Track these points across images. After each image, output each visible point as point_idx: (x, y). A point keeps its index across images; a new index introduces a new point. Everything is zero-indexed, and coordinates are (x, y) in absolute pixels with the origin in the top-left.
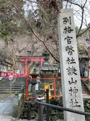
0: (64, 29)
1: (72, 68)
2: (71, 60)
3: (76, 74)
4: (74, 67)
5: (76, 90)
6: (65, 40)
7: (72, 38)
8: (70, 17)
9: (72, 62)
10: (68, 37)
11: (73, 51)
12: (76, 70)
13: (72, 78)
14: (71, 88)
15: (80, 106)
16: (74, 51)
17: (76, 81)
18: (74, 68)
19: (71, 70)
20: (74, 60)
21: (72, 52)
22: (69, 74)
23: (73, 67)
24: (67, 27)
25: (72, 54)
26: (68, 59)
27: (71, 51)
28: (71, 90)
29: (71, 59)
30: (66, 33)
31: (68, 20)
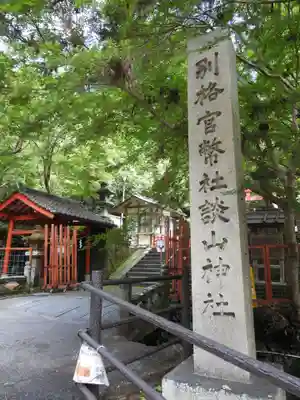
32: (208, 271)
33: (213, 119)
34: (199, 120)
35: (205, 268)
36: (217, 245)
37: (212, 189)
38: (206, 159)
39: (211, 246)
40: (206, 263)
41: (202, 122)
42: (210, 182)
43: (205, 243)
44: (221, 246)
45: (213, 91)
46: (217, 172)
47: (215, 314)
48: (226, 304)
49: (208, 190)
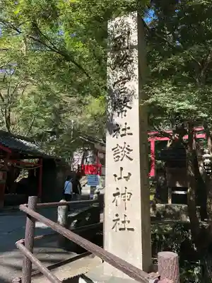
0: (115, 63)
1: (122, 145)
2: (123, 130)
3: (131, 159)
4: (127, 144)
5: (129, 195)
6: (114, 86)
7: (129, 79)
8: (129, 33)
9: (123, 132)
10: (121, 78)
11: (128, 110)
12: (132, 150)
13: (122, 169)
14: (117, 189)
15: (132, 230)
16: (131, 108)
17: (130, 174)
18: (129, 146)
19: (121, 150)
20: (129, 128)
21: (126, 111)
22: (117, 159)
23: (125, 143)
24: (121, 58)
25: (125, 116)
26: (116, 128)
27: (125, 108)
28: (118, 194)
29: (122, 126)
31: (124, 40)
32: (117, 197)
33: (125, 83)
34: (115, 84)
35: (114, 195)
36: (124, 177)
37: (122, 136)
38: (119, 113)
39: (120, 178)
40: (116, 192)
41: (117, 84)
42: (120, 130)
43: (115, 176)
44: (127, 178)
45: (126, 62)
46: (126, 123)
47: (120, 229)
48: (128, 222)
49: (119, 137)
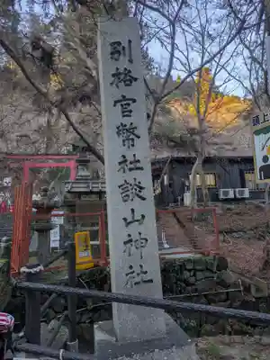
0: (113, 75)
1: (132, 182)
2: (131, 163)
3: (144, 199)
4: (137, 181)
5: (144, 241)
6: (115, 106)
7: (134, 101)
8: (130, 41)
9: (132, 166)
10: (124, 97)
11: (136, 139)
12: (144, 188)
13: (133, 210)
14: (129, 235)
16: (139, 137)
17: (143, 217)
18: (140, 183)
19: (130, 188)
20: (138, 161)
21: (133, 140)
22: (126, 198)
23: (135, 179)
24: (122, 70)
25: (133, 145)
26: (122, 159)
27: (132, 136)
28: (131, 241)
29: (130, 158)
30: (118, 87)
31: (124, 48)
32: (129, 245)
33: (129, 104)
34: (116, 102)
35: (125, 243)
36: (137, 221)
37: (131, 170)
38: (124, 141)
39: (131, 222)
40: (127, 239)
41: (119, 104)
42: (128, 163)
43: (125, 219)
44: (140, 222)
45: (128, 78)
46: (134, 155)
47: (136, 283)
48: (146, 272)
49: (127, 171)
